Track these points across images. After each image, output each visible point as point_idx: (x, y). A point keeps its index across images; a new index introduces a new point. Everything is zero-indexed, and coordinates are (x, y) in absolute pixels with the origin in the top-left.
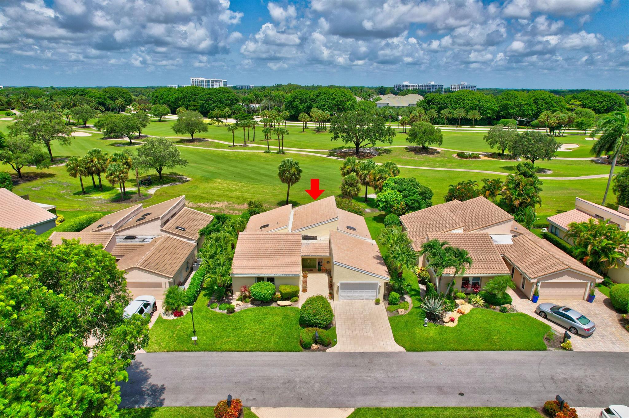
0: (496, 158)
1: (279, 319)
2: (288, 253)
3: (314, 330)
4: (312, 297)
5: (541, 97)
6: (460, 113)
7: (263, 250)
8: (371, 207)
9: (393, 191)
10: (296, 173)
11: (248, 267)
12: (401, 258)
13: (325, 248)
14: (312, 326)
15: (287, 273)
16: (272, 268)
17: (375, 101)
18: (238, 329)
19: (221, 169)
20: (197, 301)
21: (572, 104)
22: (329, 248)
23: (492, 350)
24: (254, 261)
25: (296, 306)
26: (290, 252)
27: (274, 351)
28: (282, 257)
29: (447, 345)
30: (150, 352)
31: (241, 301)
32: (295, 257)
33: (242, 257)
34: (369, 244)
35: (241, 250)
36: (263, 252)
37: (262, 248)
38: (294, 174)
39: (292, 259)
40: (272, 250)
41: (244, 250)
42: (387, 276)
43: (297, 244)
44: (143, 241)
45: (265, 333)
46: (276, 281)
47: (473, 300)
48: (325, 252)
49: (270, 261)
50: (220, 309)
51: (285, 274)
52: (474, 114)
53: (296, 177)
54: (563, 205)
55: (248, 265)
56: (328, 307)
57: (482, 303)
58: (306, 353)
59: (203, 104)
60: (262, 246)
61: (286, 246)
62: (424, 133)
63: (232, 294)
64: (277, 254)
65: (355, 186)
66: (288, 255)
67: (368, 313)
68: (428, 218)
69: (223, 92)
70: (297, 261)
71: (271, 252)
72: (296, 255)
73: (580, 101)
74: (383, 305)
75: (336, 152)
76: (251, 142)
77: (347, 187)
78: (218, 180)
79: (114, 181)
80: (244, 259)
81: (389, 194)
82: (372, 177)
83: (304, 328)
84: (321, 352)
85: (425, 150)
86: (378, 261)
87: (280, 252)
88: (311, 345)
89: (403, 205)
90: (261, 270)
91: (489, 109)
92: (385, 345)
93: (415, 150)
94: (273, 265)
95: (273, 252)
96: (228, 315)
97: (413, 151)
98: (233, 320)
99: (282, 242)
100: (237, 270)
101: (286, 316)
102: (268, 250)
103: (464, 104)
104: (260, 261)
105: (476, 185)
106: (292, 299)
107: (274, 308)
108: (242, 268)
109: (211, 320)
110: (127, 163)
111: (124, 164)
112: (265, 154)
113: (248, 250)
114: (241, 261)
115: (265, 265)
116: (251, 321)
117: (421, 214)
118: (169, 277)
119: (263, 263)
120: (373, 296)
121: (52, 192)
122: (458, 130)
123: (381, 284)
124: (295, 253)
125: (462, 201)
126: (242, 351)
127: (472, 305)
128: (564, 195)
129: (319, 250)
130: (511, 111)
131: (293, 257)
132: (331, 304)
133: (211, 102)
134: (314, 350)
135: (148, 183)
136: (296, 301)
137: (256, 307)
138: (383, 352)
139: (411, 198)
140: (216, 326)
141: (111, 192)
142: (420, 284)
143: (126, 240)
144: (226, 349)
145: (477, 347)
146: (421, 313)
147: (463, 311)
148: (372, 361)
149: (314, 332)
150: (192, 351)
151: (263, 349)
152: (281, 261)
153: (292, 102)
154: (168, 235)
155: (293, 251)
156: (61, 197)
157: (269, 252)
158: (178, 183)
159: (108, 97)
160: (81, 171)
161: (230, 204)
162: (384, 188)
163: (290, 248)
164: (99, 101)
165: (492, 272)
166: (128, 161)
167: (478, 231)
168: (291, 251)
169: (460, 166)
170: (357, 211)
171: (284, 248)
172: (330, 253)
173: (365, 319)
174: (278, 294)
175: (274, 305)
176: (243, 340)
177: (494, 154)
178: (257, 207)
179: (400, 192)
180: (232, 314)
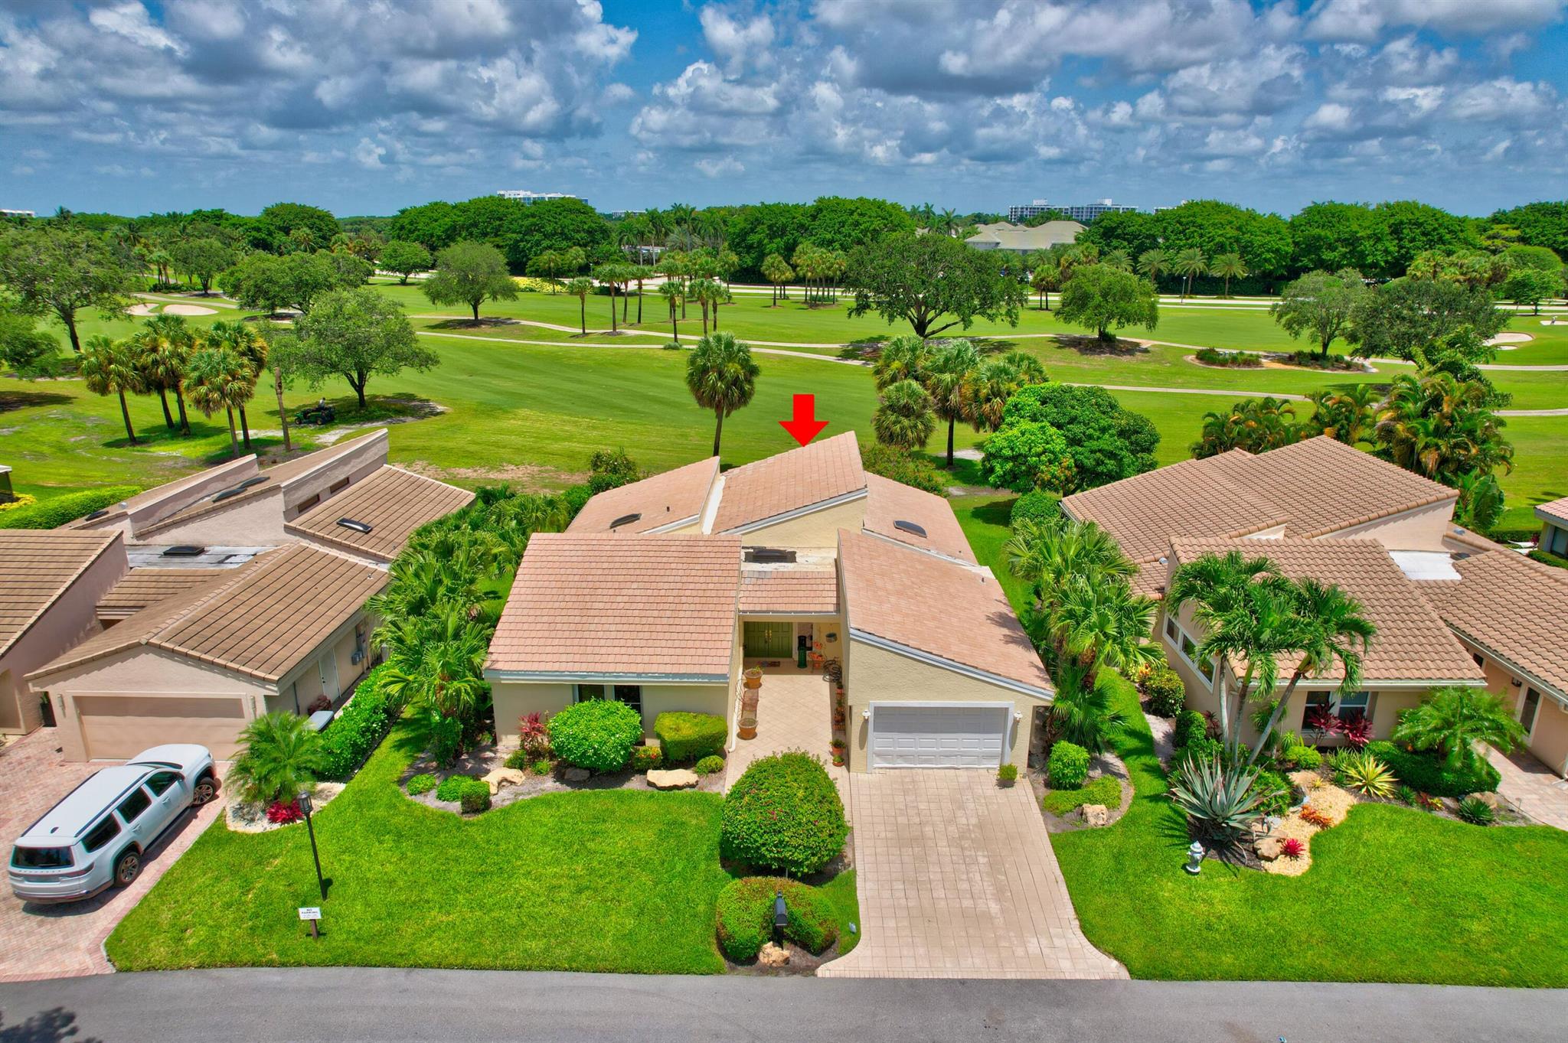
0: (1306, 366)
1: (645, 836)
2: (690, 600)
3: (773, 888)
4: (768, 760)
5: (1410, 216)
6: (1191, 261)
7: (605, 592)
8: (964, 482)
9: (1036, 425)
10: (742, 377)
11: (549, 649)
12: (1094, 618)
13: (821, 587)
14: (765, 871)
15: (683, 670)
16: (631, 651)
17: (964, 237)
18: (492, 873)
19: (539, 387)
20: (368, 766)
21: (1494, 237)
22: (834, 587)
23: (1480, 983)
24: (573, 627)
25: (715, 789)
26: (697, 600)
27: (611, 971)
28: (668, 614)
29: (1291, 953)
30: (129, 970)
31: (521, 768)
32: (715, 614)
33: (532, 612)
34: (973, 578)
35: (529, 591)
36: (605, 599)
37: (603, 585)
38: (736, 381)
39: (702, 621)
40: (637, 592)
41: (542, 591)
42: (1043, 684)
43: (726, 573)
44: (221, 562)
45: (587, 893)
46: (646, 700)
47: (1352, 772)
48: (821, 600)
49: (625, 628)
50: (440, 797)
51: (675, 675)
52: (1230, 264)
53: (741, 389)
54: (1546, 480)
55: (549, 641)
56: (827, 798)
57: (1387, 786)
58: (738, 982)
59: (517, 241)
60: (602, 578)
61: (685, 579)
62: (1105, 295)
63: (495, 742)
64: (654, 606)
65: (920, 416)
66: (693, 607)
67: (974, 821)
68: (1156, 500)
69: (570, 211)
70: (720, 630)
71: (633, 599)
72: (719, 608)
73: (1517, 228)
74: (1026, 792)
75: (861, 349)
76: (631, 326)
77: (893, 418)
78: (523, 412)
79: (208, 401)
80: (539, 619)
81: (1023, 434)
82: (968, 391)
83: (734, 877)
84: (797, 978)
85: (1106, 343)
86: (1006, 631)
87: (665, 599)
88: (759, 947)
89: (1068, 468)
90: (590, 658)
91: (1268, 251)
92: (1046, 951)
93: (1080, 344)
94: (637, 643)
95: (638, 599)
96: (465, 818)
97: (1075, 347)
98: (480, 838)
99: (673, 566)
100: (508, 657)
101: (673, 828)
102: (624, 592)
103: (1201, 236)
104: (592, 627)
105: (1289, 411)
106: (701, 762)
107: (632, 795)
108: (528, 649)
109: (399, 836)
110: (251, 352)
111: (243, 354)
112: (667, 352)
113: (554, 591)
114: (526, 627)
115: (609, 643)
116: (544, 842)
117: (1133, 490)
118: (264, 679)
119: (600, 634)
120: (990, 757)
121: (46, 439)
122: (1187, 304)
123: (1022, 712)
124: (715, 600)
125: (1256, 453)
126: (491, 968)
127: (1348, 790)
128: (1541, 453)
129: (801, 594)
130: (1327, 255)
131: (708, 614)
132: (839, 785)
133: (538, 236)
134: (771, 970)
135: (321, 417)
136: (713, 771)
137: (569, 789)
138: (1040, 982)
139: (1094, 445)
140: (413, 863)
141: (211, 440)
142: (1149, 713)
143: (169, 559)
144: (427, 959)
145: (1413, 969)
146: (1170, 819)
147: (1323, 815)
148: (999, 1022)
149: (772, 895)
150: (299, 964)
151: (571, 959)
152: (666, 628)
153: (747, 234)
154: (305, 543)
155: (708, 593)
156: (66, 451)
157: (626, 599)
158: (410, 419)
159: (280, 229)
160: (120, 375)
161: (546, 471)
162: (1008, 419)
163: (698, 586)
164: (255, 238)
165: (1418, 674)
166: (256, 345)
167: (1341, 536)
168: (701, 593)
169: (1210, 383)
170: (926, 484)
171: (679, 586)
172: (838, 604)
173: (966, 844)
174: (653, 746)
175: (634, 784)
176: (499, 921)
177: (1300, 354)
178: (615, 470)
179: (1059, 427)
180: (481, 817)
